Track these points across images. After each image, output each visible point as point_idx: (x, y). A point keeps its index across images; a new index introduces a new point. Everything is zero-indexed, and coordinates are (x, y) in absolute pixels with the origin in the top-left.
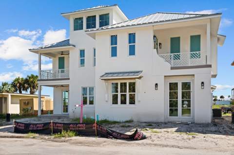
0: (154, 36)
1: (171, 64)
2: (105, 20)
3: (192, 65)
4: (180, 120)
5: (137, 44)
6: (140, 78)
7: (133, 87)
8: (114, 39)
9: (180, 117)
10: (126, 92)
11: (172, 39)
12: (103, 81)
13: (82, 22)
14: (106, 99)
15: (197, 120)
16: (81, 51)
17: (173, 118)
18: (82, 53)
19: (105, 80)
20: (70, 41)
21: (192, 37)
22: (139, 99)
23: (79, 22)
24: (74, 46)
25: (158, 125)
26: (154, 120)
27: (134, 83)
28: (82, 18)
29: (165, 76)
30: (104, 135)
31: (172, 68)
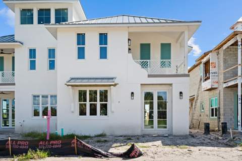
0: (129, 40)
1: (148, 72)
2: (62, 16)
3: (170, 74)
4: (156, 132)
5: (109, 47)
6: (115, 85)
7: (104, 96)
8: (81, 38)
9: (156, 129)
10: (96, 101)
11: (142, 45)
12: (70, 87)
13: (32, 15)
14: (72, 110)
15: (175, 132)
16: (31, 50)
17: (149, 131)
18: (32, 53)
19: (72, 86)
20: (15, 36)
21: (162, 45)
22: (113, 110)
23: (28, 14)
24: (22, 44)
25: (138, 139)
26: (129, 133)
27: (106, 91)
28: (32, 10)
29: (141, 84)
30: (88, 154)
31: (149, 76)
